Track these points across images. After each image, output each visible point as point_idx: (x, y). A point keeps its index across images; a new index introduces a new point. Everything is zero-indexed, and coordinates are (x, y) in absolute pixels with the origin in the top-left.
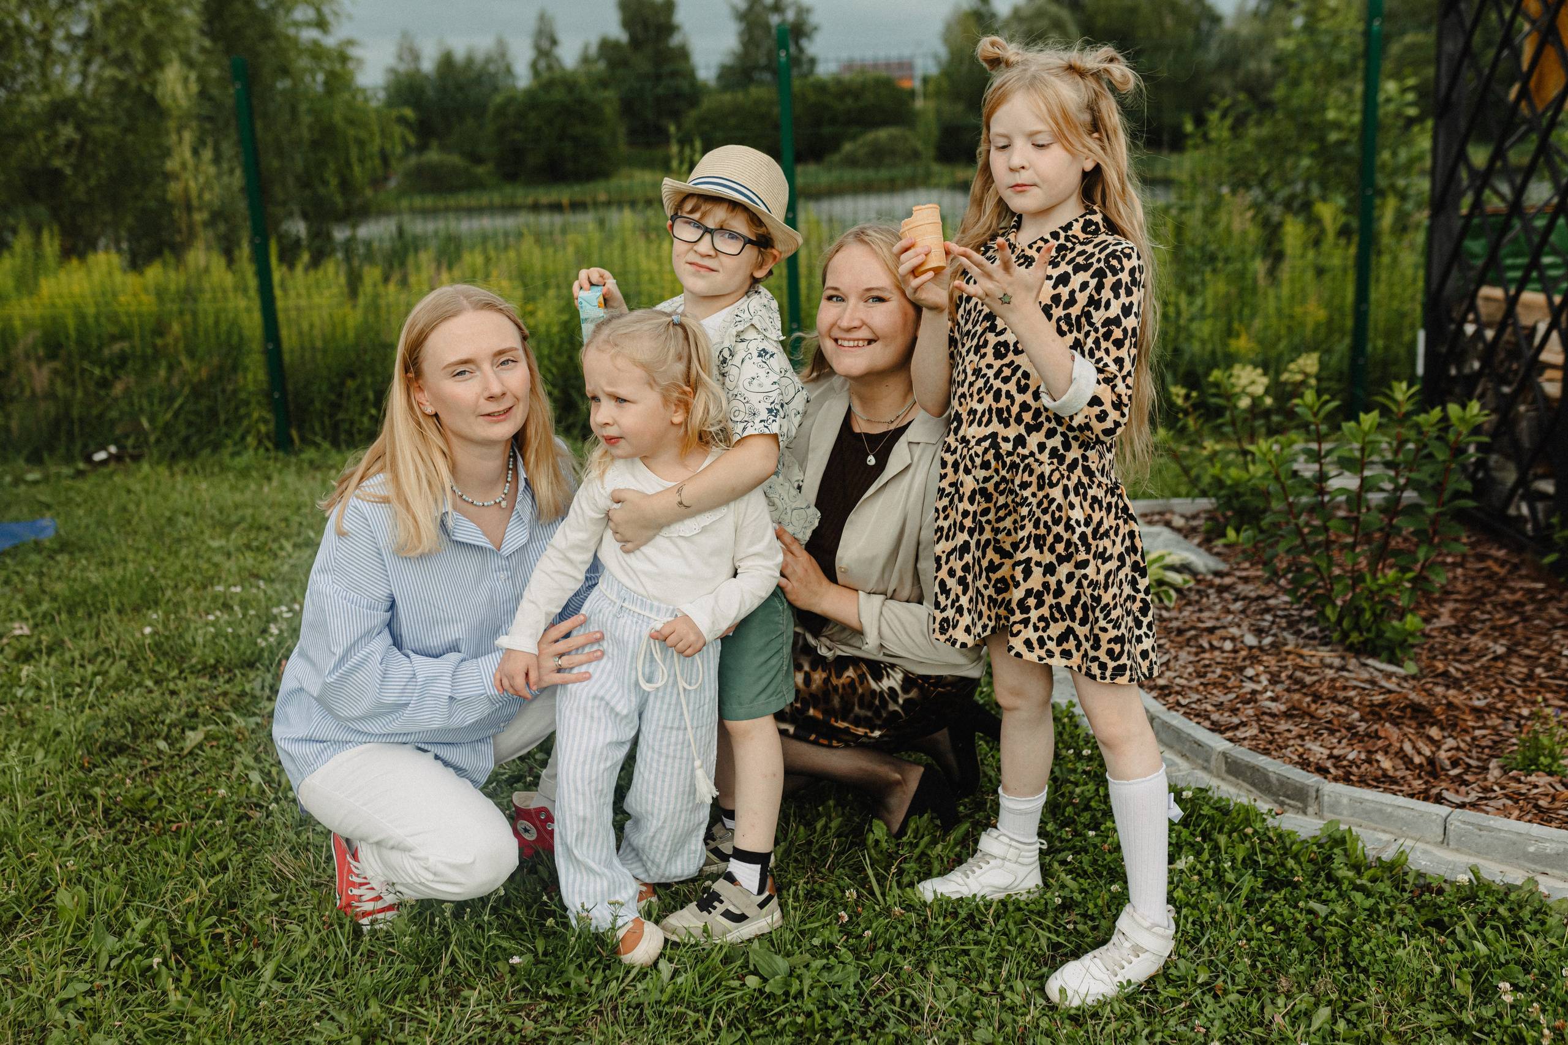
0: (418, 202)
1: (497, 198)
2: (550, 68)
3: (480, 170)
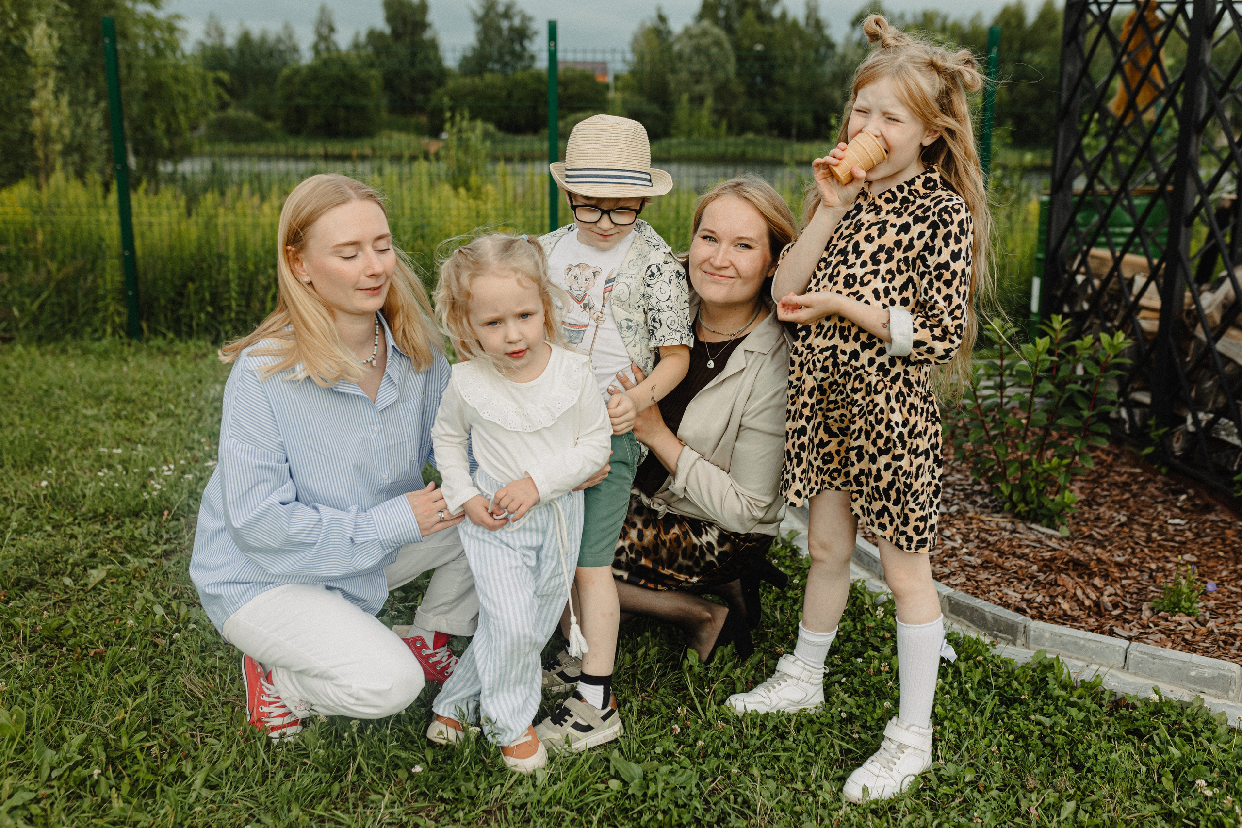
2: (328, 49)
3: (269, 126)
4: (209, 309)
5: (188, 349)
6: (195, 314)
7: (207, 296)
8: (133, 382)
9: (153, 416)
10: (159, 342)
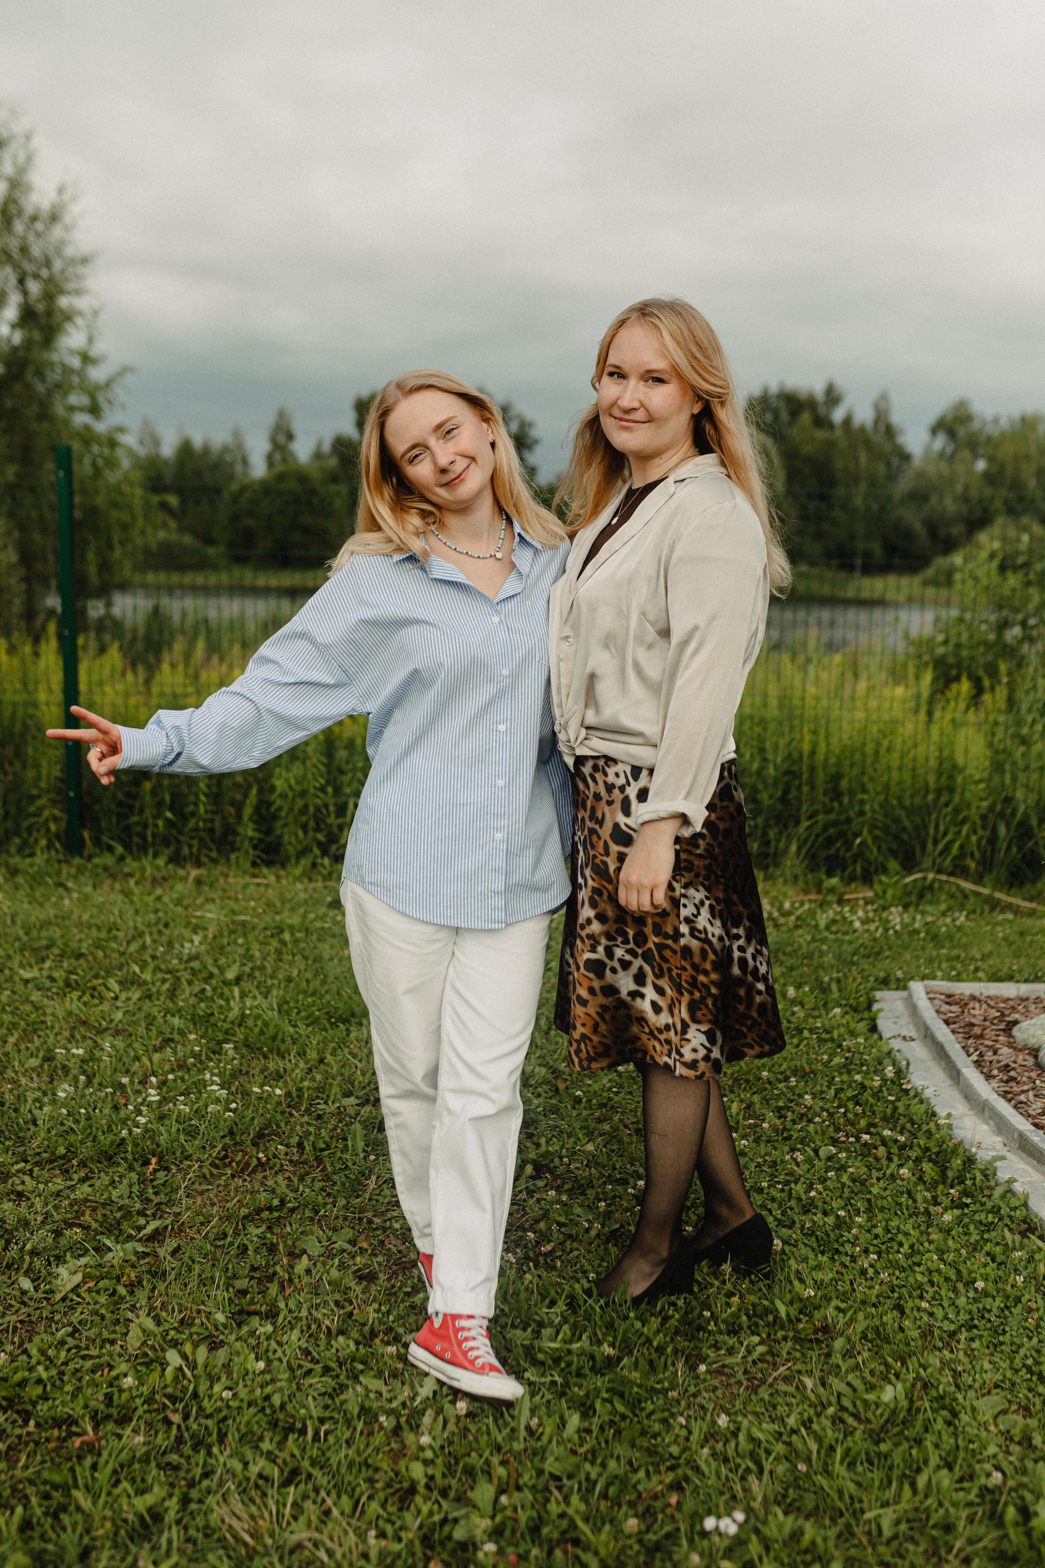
0: (151, 578)
1: (225, 578)
2: (284, 460)
3: (211, 551)
4: (169, 815)
5: (143, 870)
6: (150, 821)
7: (167, 798)
8: (80, 924)
9: (113, 983)
10: (108, 860)
